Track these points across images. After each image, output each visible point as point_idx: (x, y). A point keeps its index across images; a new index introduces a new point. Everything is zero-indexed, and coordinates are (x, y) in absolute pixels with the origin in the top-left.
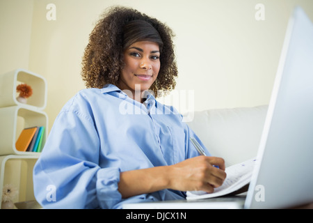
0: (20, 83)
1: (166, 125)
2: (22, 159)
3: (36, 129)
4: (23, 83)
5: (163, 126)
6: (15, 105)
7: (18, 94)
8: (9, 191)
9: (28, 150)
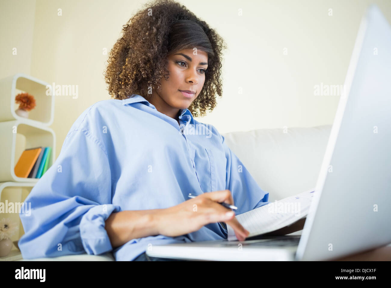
0: (20, 92)
1: (204, 147)
2: (23, 188)
3: (40, 151)
4: (24, 92)
5: (200, 148)
6: (14, 119)
7: (18, 106)
8: (6, 226)
9: (30, 176)
